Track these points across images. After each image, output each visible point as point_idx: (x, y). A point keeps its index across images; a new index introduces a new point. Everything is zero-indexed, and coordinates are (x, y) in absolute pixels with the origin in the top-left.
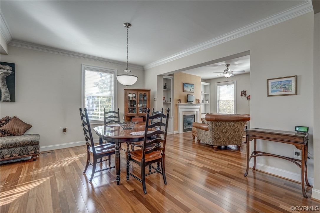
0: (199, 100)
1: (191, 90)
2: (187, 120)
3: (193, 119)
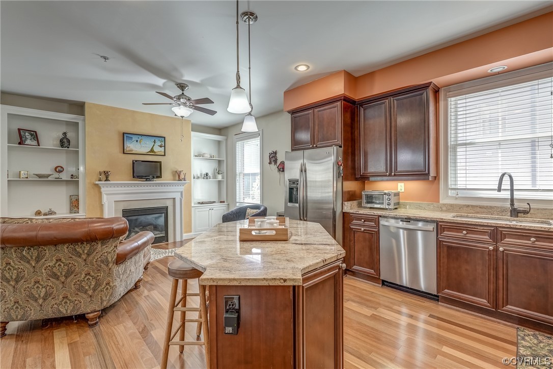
0: (180, 172)
1: (152, 150)
2: (139, 220)
3: (161, 216)
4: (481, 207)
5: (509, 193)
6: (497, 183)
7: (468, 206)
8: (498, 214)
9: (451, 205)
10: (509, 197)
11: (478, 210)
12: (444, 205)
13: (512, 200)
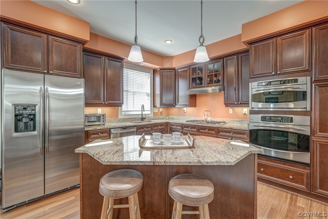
4: (133, 118)
5: (141, 112)
6: (141, 108)
7: (129, 118)
8: (137, 121)
9: (124, 119)
10: (141, 113)
11: (132, 119)
12: (121, 119)
13: (142, 115)
